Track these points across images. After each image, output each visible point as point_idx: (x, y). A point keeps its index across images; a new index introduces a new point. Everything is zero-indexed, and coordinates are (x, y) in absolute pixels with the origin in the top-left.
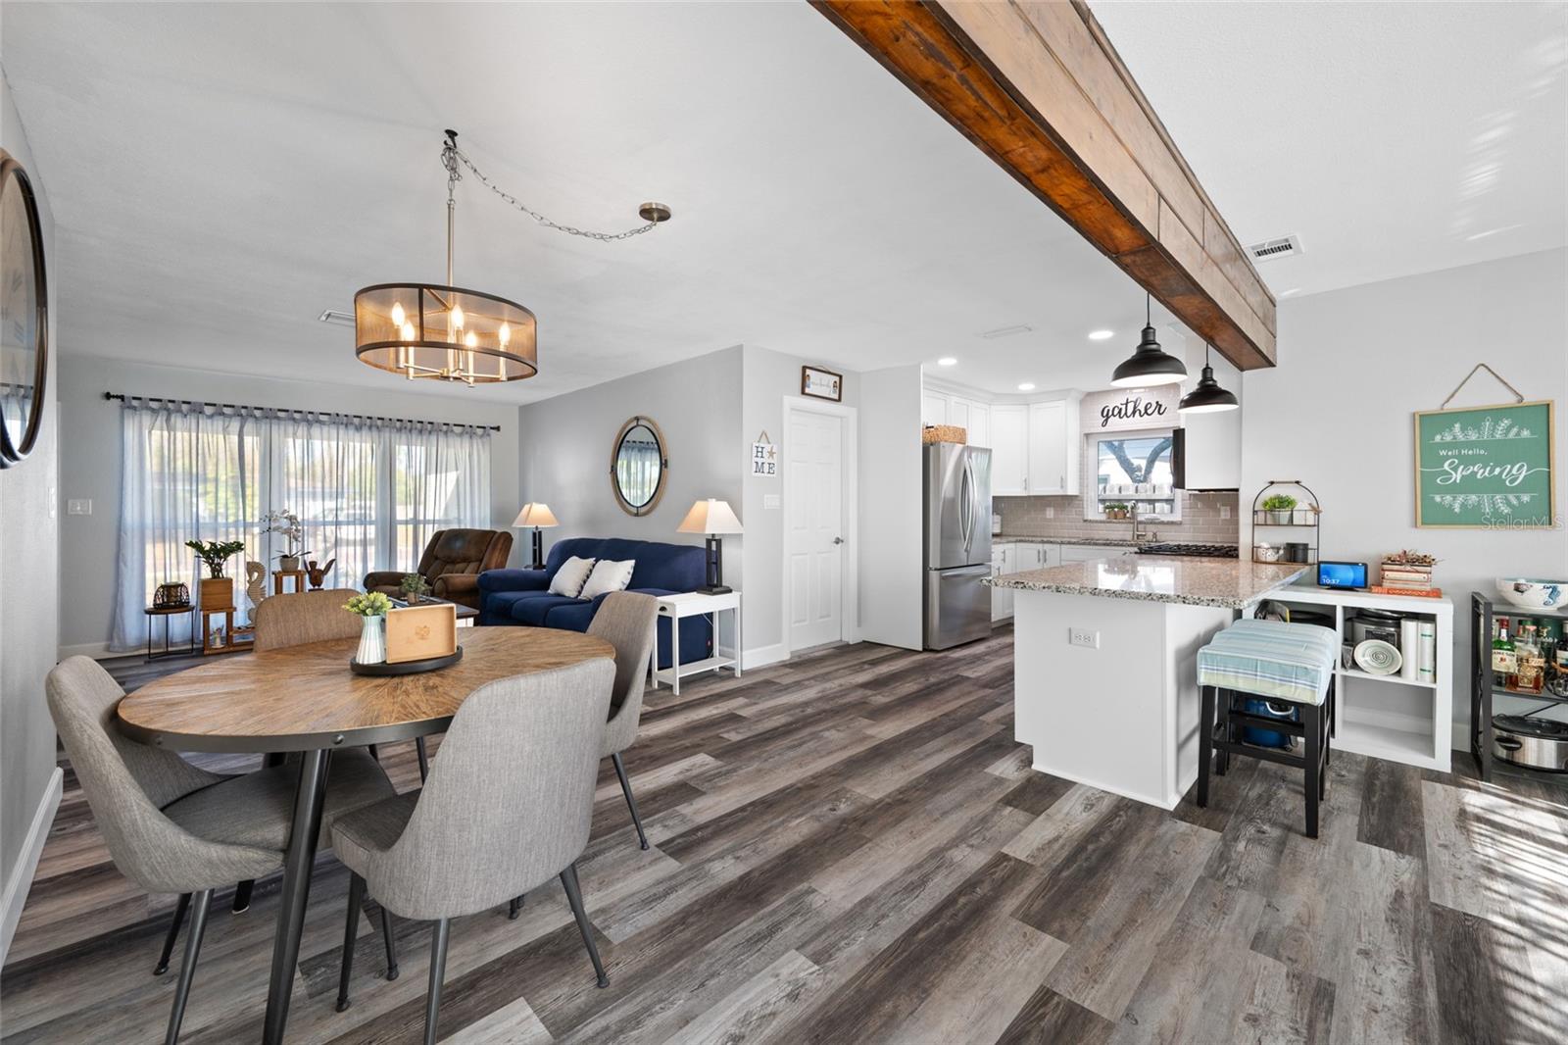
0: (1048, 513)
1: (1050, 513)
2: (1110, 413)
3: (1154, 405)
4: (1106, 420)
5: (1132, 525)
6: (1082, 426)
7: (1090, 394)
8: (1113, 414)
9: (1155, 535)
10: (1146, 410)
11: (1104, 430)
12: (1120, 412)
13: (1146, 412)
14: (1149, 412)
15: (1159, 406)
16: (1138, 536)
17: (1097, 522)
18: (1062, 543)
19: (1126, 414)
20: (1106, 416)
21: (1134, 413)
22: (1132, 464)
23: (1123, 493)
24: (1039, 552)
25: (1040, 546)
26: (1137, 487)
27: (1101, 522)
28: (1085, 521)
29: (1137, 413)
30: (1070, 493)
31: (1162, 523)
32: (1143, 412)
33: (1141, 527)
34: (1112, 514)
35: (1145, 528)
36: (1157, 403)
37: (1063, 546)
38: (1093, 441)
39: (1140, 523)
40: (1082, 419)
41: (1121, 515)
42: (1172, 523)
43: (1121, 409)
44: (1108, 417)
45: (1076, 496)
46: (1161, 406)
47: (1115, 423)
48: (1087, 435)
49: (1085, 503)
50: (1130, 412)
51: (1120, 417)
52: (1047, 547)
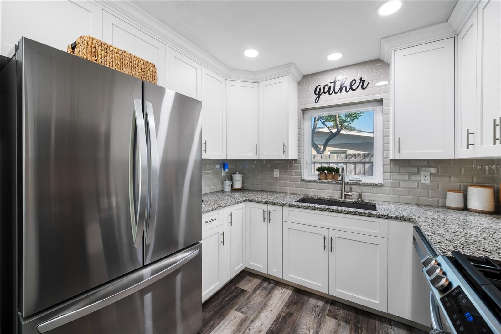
0: (275, 173)
1: (276, 173)
2: (322, 91)
3: (358, 81)
4: (319, 97)
5: (339, 186)
6: (299, 103)
7: (306, 77)
8: (324, 92)
9: (360, 196)
10: (351, 86)
11: (317, 105)
12: (329, 90)
13: (351, 88)
14: (354, 87)
15: (362, 81)
16: (346, 195)
17: (311, 181)
18: (284, 205)
19: (334, 91)
20: (318, 93)
21: (341, 90)
22: (318, 146)
23: (315, 159)
24: (264, 212)
25: (265, 207)
26: (322, 156)
27: (314, 182)
28: (302, 181)
29: (344, 89)
30: (290, 157)
31: (366, 185)
32: (348, 88)
33: (347, 187)
34: (323, 176)
35: (351, 188)
36: (361, 79)
37: (284, 208)
38: (308, 115)
39: (347, 184)
40: (299, 97)
41: (330, 176)
42: (375, 185)
43: (330, 86)
44: (320, 94)
45: (295, 160)
46: (364, 81)
47: (326, 100)
48: (304, 111)
49: (302, 165)
50: (337, 89)
51: (330, 94)
52: (271, 208)
